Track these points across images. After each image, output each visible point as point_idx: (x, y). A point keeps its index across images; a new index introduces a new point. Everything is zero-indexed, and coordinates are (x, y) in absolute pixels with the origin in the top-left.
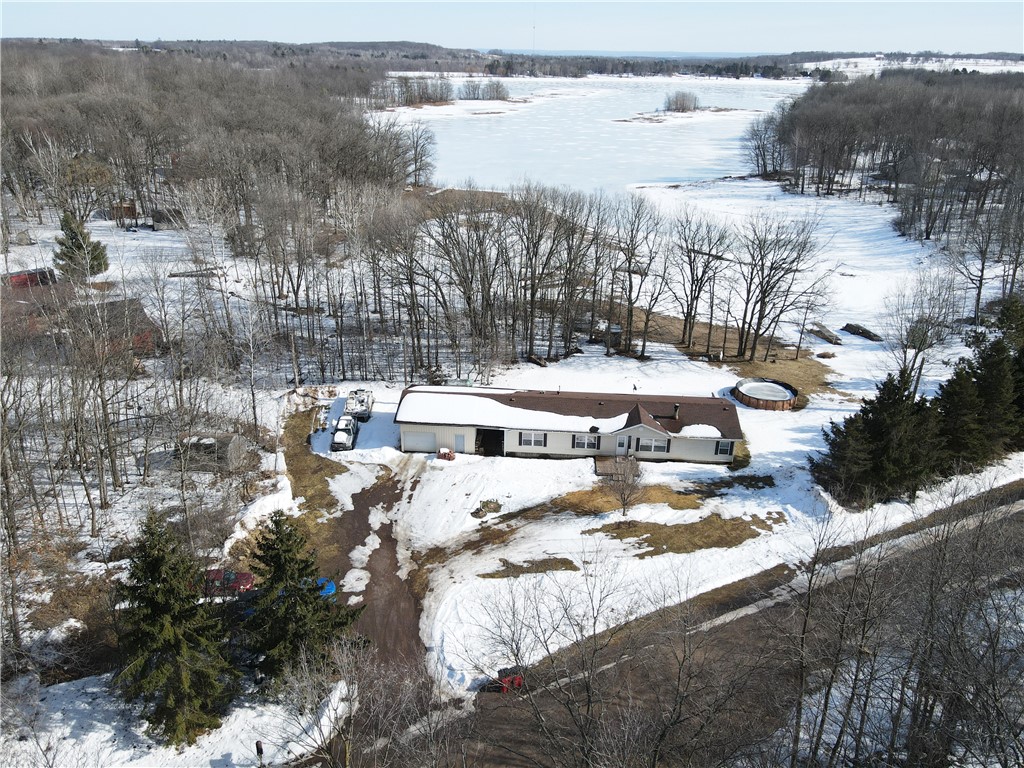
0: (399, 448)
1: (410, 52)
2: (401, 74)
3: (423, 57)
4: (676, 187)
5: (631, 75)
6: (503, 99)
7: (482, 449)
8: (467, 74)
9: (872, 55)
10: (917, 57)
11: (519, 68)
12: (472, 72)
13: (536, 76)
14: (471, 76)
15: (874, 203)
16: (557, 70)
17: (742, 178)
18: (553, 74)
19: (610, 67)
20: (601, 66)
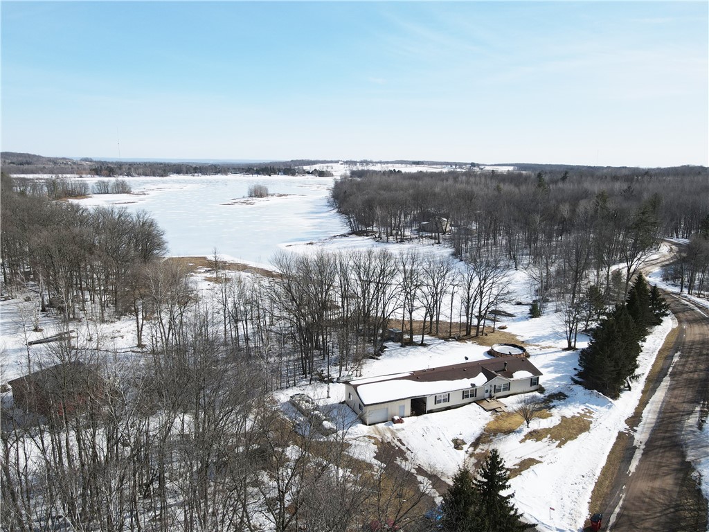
0: (365, 423)
1: (15, 160)
2: (22, 176)
3: (28, 163)
4: (312, 244)
5: (200, 175)
6: (128, 192)
7: (414, 412)
8: (78, 176)
9: (337, 162)
10: (362, 163)
11: (119, 172)
12: (82, 174)
13: (133, 176)
14: (81, 177)
15: (429, 244)
16: (148, 172)
17: (344, 236)
18: (146, 175)
19: (185, 170)
20: (179, 169)
